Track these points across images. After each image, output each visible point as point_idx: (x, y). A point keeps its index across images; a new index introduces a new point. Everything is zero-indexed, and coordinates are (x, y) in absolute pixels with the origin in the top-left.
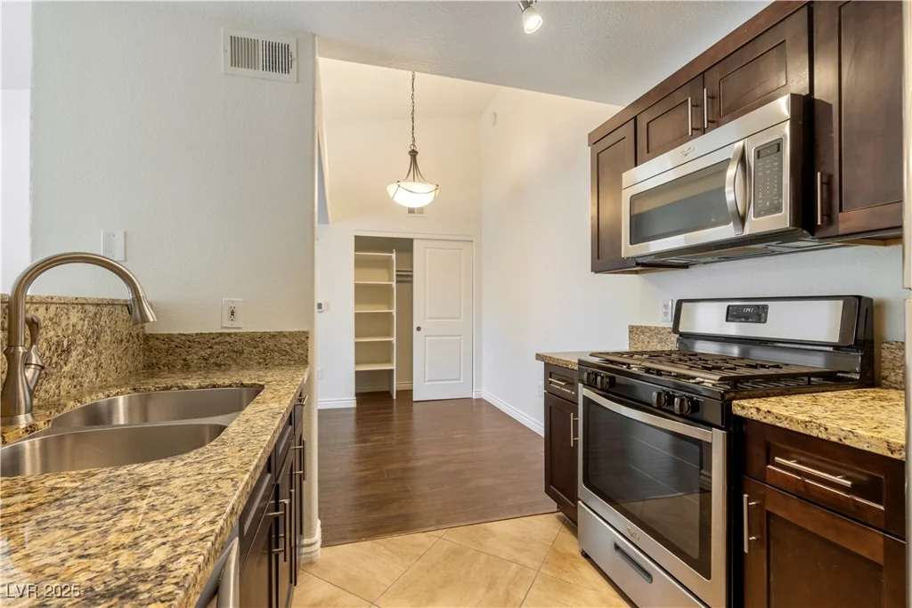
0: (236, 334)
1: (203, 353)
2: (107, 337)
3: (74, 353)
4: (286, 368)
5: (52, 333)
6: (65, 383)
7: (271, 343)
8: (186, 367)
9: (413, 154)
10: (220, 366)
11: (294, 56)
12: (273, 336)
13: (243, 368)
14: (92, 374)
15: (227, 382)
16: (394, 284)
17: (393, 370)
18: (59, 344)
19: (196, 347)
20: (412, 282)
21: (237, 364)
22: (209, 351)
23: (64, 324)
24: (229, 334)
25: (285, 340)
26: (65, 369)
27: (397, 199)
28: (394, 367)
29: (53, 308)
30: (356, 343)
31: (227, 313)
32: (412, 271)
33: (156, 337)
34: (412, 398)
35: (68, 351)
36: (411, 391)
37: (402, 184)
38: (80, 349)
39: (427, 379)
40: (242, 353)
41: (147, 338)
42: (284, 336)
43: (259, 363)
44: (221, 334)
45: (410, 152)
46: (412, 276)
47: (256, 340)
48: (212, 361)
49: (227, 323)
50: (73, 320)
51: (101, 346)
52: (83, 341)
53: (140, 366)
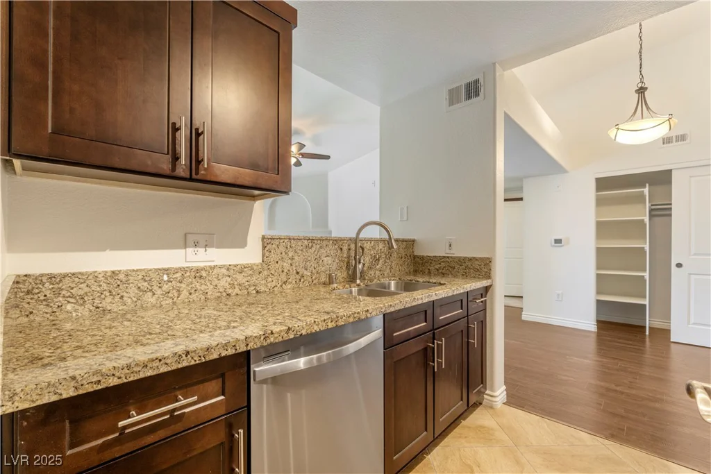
0: (451, 257)
1: (436, 267)
2: (395, 255)
3: (381, 261)
4: (477, 279)
5: (372, 252)
6: (377, 272)
7: (469, 264)
8: (430, 273)
9: (641, 91)
10: (444, 274)
11: (482, 83)
12: (470, 259)
13: (454, 277)
14: (388, 271)
15: (434, 281)
16: (647, 220)
17: (645, 305)
18: (375, 256)
19: (434, 263)
20: (670, 215)
21: (452, 274)
22: (439, 265)
23: (377, 249)
24: (448, 257)
25: (477, 262)
26: (378, 267)
27: (619, 140)
28: (646, 302)
29: (373, 243)
30: (597, 274)
31: (448, 245)
32: (671, 204)
33: (418, 257)
34: (670, 338)
35: (378, 260)
36: (669, 331)
37: (620, 127)
38: (383, 260)
39: (692, 322)
40: (454, 268)
41: (415, 257)
42: (477, 260)
43: (463, 275)
44: (444, 257)
45: (636, 91)
46: (671, 209)
47: (461, 261)
48: (440, 271)
49: (448, 251)
50: (380, 247)
51: (392, 259)
52: (384, 256)
53: (412, 270)
